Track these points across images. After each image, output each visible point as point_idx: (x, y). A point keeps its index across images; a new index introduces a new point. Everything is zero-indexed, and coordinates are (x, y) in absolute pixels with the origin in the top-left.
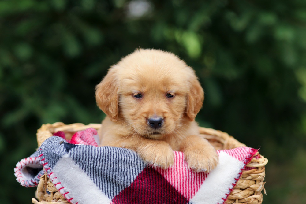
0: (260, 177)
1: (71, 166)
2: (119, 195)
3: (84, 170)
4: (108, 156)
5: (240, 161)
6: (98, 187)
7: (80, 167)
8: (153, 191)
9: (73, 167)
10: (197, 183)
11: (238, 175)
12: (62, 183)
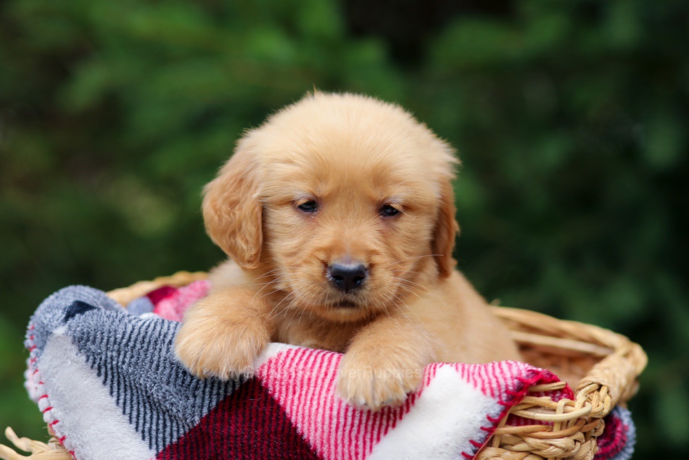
0: (552, 447)
1: (67, 358)
2: (177, 444)
3: (97, 371)
4: (155, 342)
5: (484, 397)
6: (127, 417)
7: (87, 360)
8: (254, 443)
9: (72, 361)
10: (364, 438)
11: (479, 432)
12: (50, 396)
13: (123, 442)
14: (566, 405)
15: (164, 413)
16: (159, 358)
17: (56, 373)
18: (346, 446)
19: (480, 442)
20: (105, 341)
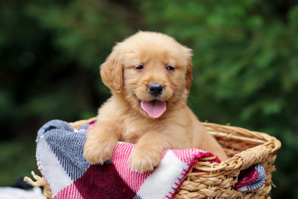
0: (209, 181)
1: (44, 147)
2: (81, 179)
3: (54, 151)
4: (73, 141)
5: (182, 162)
6: (64, 168)
7: (51, 148)
8: (105, 179)
9: (46, 148)
10: (141, 177)
11: (181, 175)
12: (40, 160)
13: (61, 177)
14: (214, 165)
15: (76, 167)
16: (74, 147)
17: (41, 152)
18: (135, 180)
19: (181, 179)
20: (56, 140)
